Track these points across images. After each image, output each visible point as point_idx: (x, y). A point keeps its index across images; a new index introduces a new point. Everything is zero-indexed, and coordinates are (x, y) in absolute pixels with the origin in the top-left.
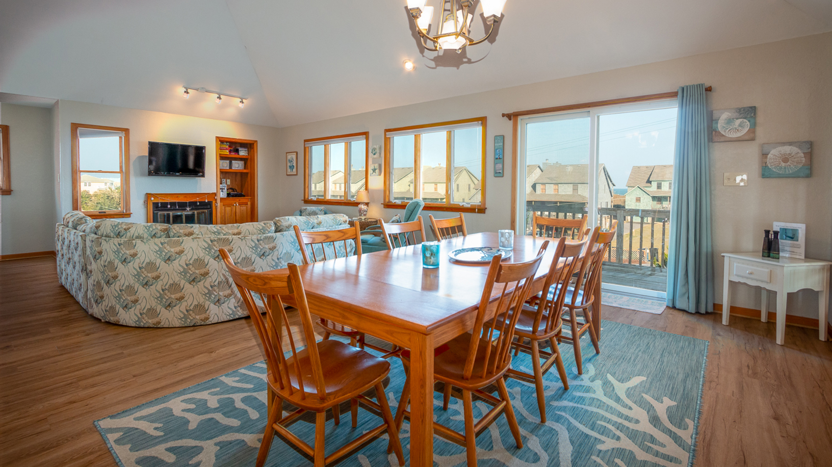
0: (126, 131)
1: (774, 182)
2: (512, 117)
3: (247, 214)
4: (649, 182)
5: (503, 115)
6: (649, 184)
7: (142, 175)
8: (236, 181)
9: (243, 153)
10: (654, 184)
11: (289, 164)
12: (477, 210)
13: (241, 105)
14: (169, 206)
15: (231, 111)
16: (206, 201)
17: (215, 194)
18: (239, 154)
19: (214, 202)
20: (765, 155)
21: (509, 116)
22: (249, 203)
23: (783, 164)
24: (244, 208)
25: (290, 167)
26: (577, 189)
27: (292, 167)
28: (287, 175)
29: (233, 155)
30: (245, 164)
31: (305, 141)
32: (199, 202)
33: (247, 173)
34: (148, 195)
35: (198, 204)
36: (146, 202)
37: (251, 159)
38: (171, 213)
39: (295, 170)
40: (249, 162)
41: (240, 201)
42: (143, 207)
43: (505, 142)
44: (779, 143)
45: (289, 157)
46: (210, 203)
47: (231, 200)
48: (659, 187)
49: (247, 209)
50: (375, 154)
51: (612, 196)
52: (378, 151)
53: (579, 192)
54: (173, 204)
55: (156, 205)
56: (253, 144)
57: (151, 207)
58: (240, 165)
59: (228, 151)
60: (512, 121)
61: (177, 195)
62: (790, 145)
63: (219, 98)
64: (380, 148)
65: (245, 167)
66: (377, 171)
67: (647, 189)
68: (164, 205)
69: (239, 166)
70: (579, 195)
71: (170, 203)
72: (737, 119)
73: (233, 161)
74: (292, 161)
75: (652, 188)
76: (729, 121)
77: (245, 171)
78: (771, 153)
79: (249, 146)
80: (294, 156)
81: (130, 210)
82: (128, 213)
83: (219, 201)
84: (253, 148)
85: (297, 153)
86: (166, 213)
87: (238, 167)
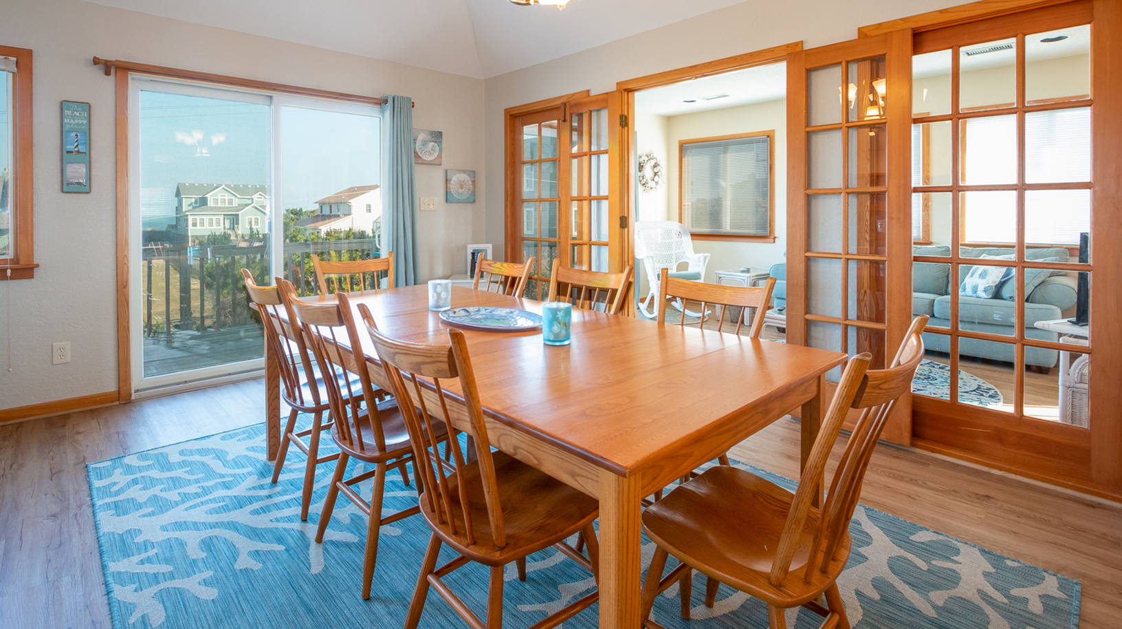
1: (453, 206)
2: (113, 70)
5: (96, 61)
12: (9, 272)
20: (447, 181)
21: (108, 67)
23: (460, 190)
43: (92, 119)
44: (460, 171)
60: (112, 77)
62: (464, 173)
72: (430, 142)
76: (425, 143)
78: (453, 179)
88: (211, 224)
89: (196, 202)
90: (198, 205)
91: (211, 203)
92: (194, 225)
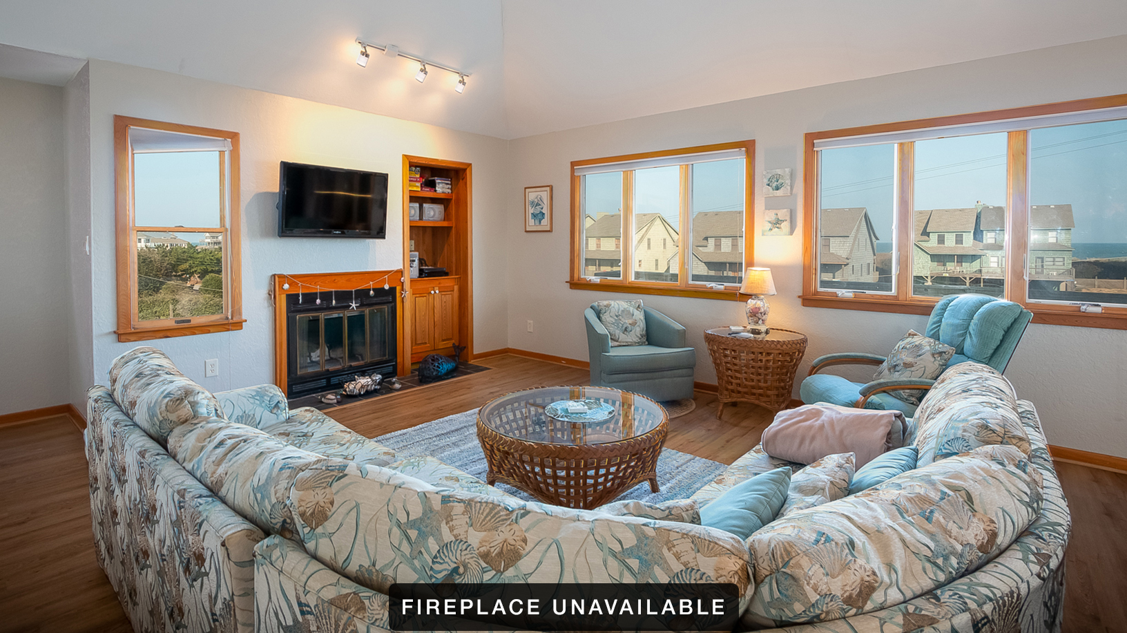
0: (234, 136)
3: (452, 308)
4: (925, 233)
6: (926, 238)
7: (265, 234)
8: (424, 243)
9: (442, 188)
10: (934, 238)
11: (531, 210)
13: (460, 88)
14: (318, 301)
15: (434, 102)
16: (387, 287)
17: (401, 272)
18: (436, 191)
19: (398, 289)
22: (456, 288)
24: (448, 298)
25: (534, 216)
26: (829, 246)
27: (539, 216)
28: (526, 231)
29: (428, 193)
30: (446, 209)
31: (573, 164)
32: (374, 290)
33: (449, 228)
34: (278, 279)
35: (372, 292)
36: (272, 295)
37: (458, 201)
38: (322, 316)
39: (545, 222)
40: (453, 206)
41: (442, 285)
42: (266, 304)
45: (532, 196)
46: (392, 291)
47: (427, 282)
48: (941, 240)
49: (453, 300)
50: (777, 188)
51: (875, 255)
52: (788, 182)
53: (831, 249)
54: (326, 296)
55: (292, 299)
56: (464, 170)
57: (282, 302)
58: (437, 211)
59: (419, 184)
61: (334, 278)
63: (424, 71)
64: (792, 175)
65: (447, 217)
66: (785, 226)
67: (923, 245)
68: (310, 298)
69: (434, 215)
70: (832, 253)
71: (321, 293)
73: (424, 205)
74: (538, 204)
75: (930, 242)
77: (445, 224)
79: (456, 174)
80: (545, 195)
81: (240, 314)
82: (235, 320)
83: (407, 286)
84: (464, 178)
85: (551, 187)
86: (311, 315)
87: (432, 217)
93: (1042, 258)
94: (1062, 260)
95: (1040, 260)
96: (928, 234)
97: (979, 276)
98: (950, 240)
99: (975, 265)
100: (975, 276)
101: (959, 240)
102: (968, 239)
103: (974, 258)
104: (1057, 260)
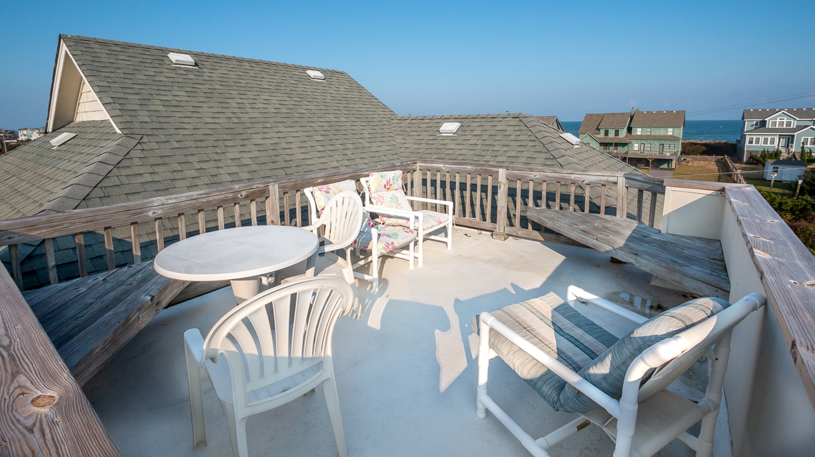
6: (598, 131)
10: (602, 132)
48: (606, 133)
67: (596, 136)
75: (600, 135)
88: (766, 141)
89: (756, 124)
90: (758, 126)
91: (769, 125)
92: (751, 142)
93: (663, 145)
94: (674, 146)
95: (662, 146)
96: (599, 130)
97: (626, 156)
98: (612, 134)
99: (625, 149)
100: (624, 156)
101: (617, 133)
102: (623, 133)
103: (624, 145)
104: (671, 145)
